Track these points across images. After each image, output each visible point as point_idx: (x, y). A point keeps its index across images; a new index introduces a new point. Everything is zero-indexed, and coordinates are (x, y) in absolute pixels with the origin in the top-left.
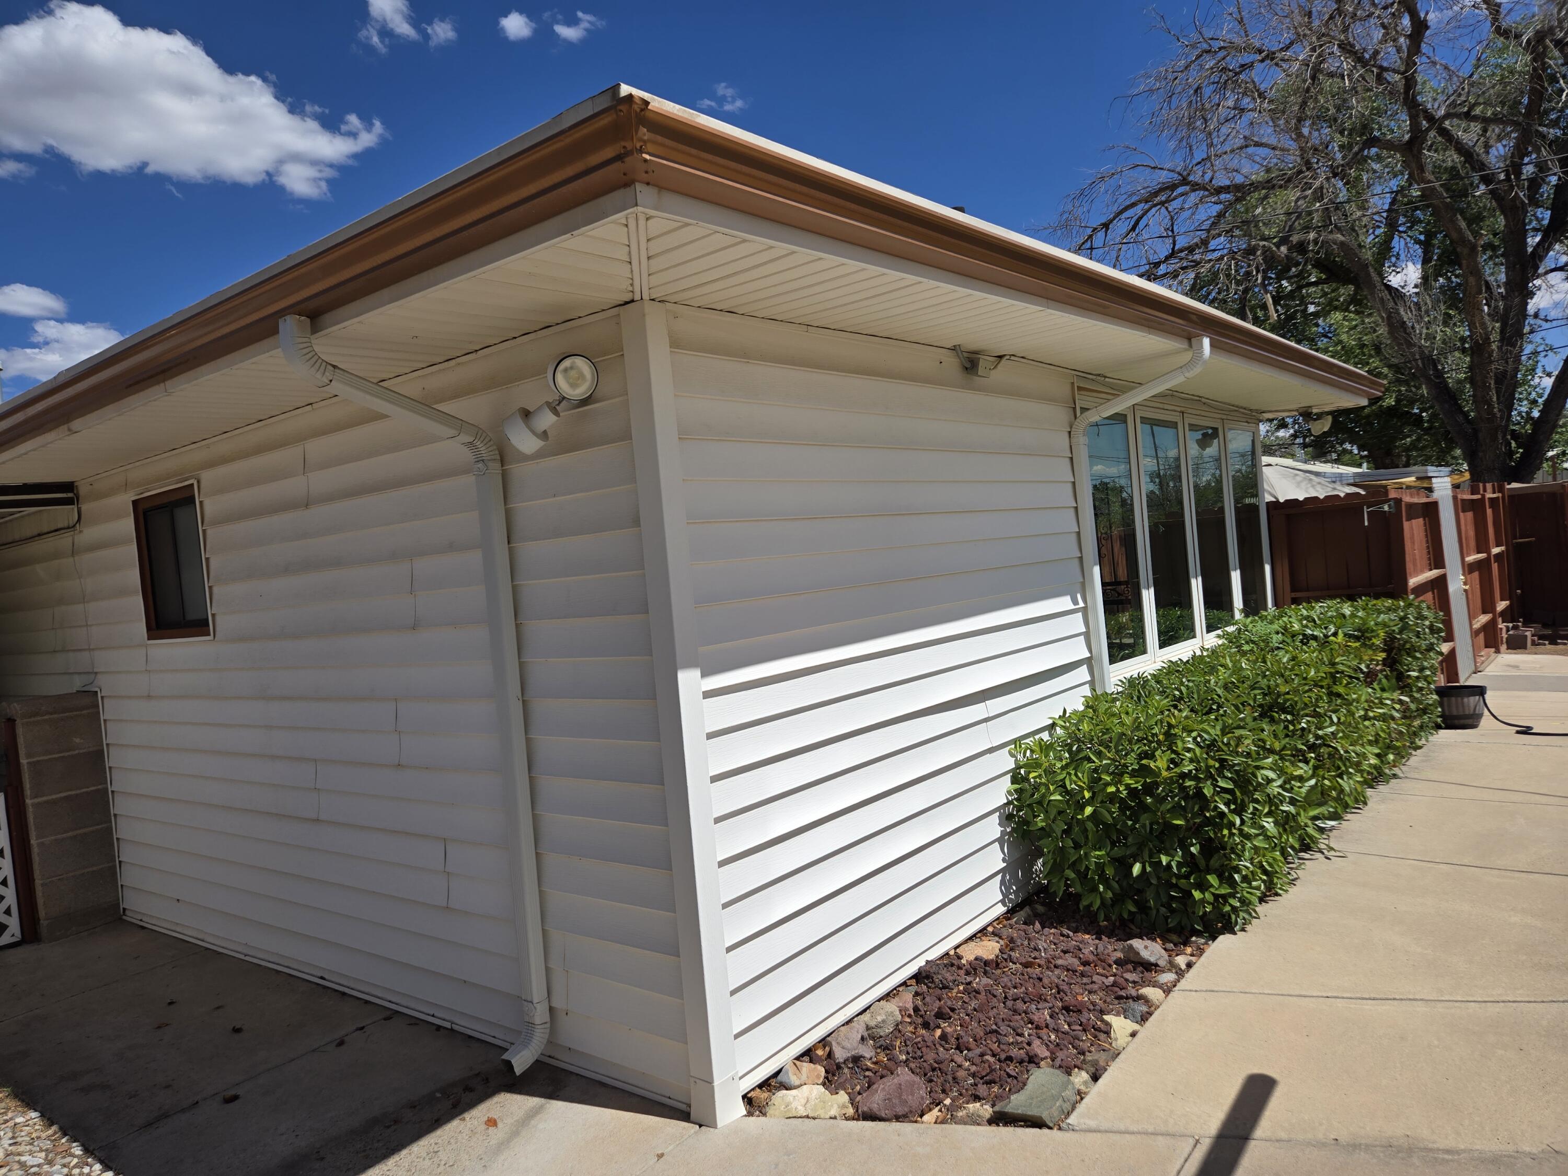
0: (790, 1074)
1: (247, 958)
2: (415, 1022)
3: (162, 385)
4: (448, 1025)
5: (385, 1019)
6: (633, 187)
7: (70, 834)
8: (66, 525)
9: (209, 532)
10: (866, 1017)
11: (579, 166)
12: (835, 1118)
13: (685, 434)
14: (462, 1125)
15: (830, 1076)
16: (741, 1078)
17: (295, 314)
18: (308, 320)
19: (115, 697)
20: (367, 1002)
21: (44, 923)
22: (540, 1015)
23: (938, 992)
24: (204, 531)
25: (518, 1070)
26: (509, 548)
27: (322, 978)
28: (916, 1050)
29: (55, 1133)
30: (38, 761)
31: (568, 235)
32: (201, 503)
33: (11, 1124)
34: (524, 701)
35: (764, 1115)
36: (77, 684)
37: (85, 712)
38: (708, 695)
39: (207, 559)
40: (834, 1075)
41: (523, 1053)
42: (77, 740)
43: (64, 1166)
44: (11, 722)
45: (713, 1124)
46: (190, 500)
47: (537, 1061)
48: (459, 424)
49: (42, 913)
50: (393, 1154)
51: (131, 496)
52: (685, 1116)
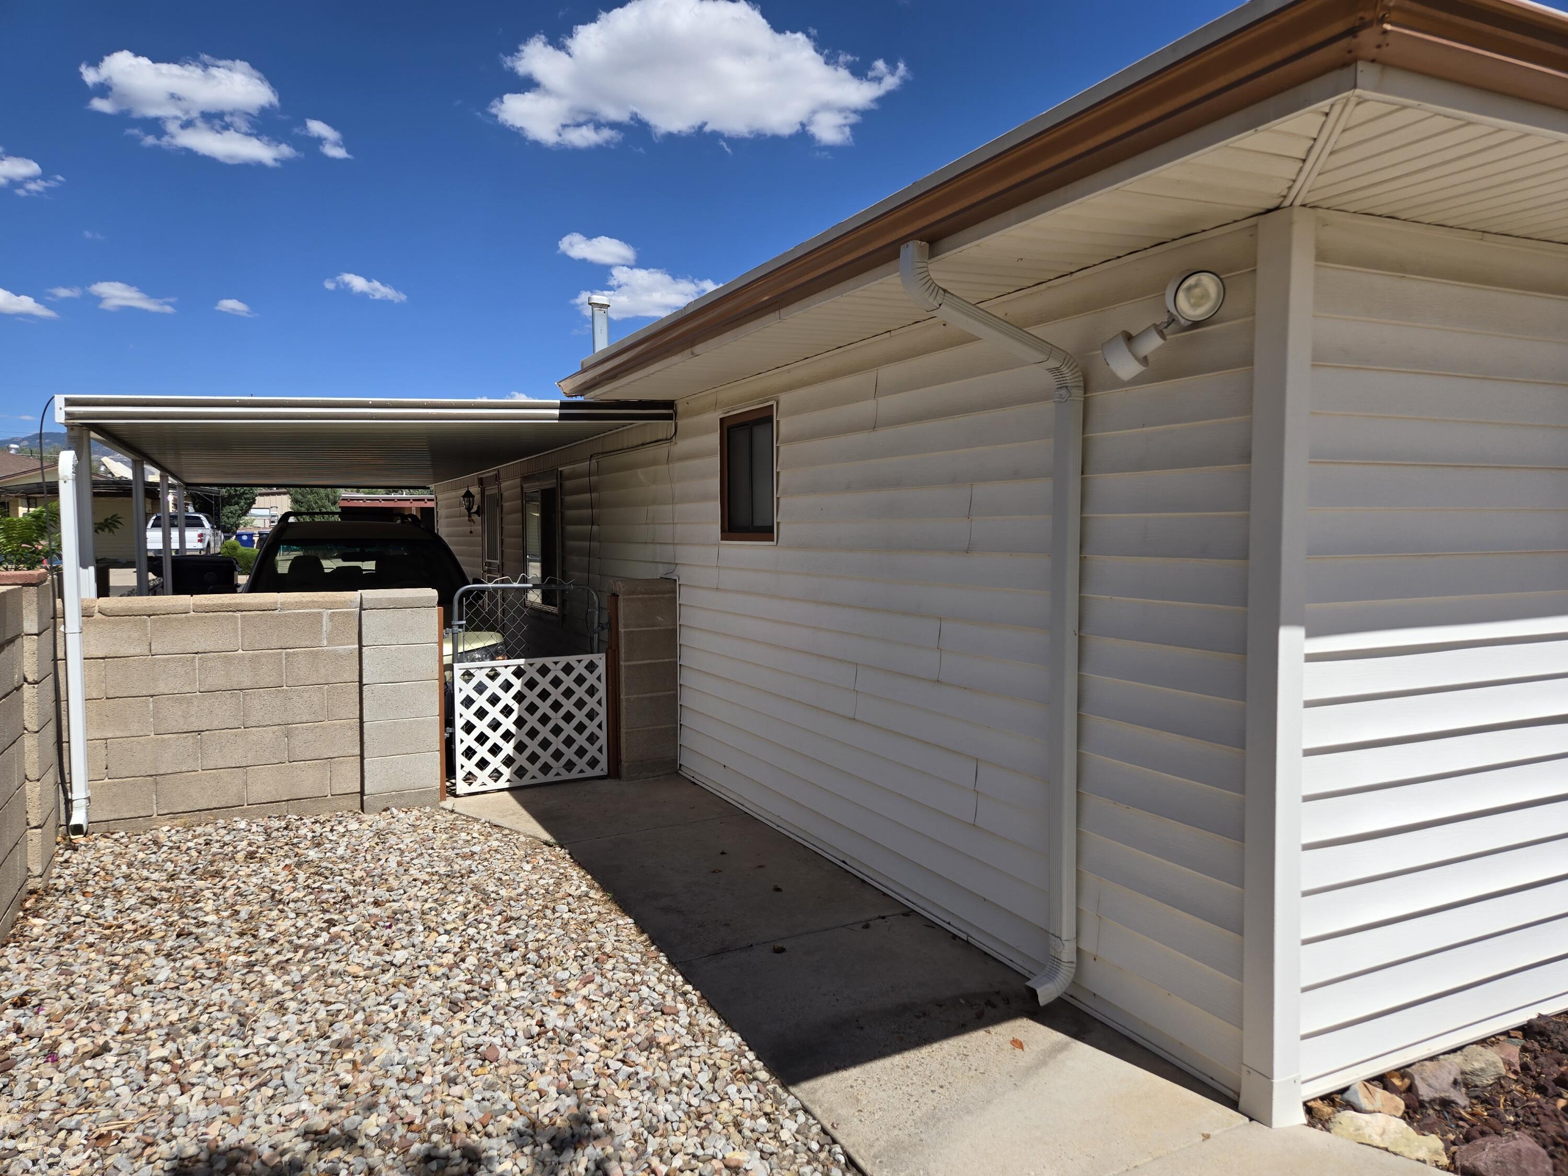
0: (1361, 1096)
1: (778, 829)
2: (932, 925)
3: (777, 312)
4: (964, 937)
5: (904, 915)
6: (1353, 66)
7: (648, 695)
8: (664, 437)
9: (781, 449)
10: (1457, 1058)
11: (1293, 48)
12: (1424, 1162)
13: (1320, 359)
14: (988, 1037)
15: (1411, 1111)
16: (1303, 1082)
17: (917, 239)
18: (928, 245)
19: (691, 586)
20: (885, 894)
21: (624, 764)
22: (1067, 954)
23: (1559, 1055)
24: (778, 448)
25: (1043, 1000)
26: (1082, 479)
27: (844, 862)
28: (1530, 1115)
29: (646, 941)
30: (631, 632)
31: (1252, 131)
32: (778, 422)
33: (614, 923)
34: (1080, 636)
35: (1328, 1130)
36: (661, 571)
37: (666, 595)
38: (1311, 658)
39: (778, 473)
40: (1415, 1112)
41: (1048, 986)
42: (660, 619)
43: (656, 970)
44: (615, 596)
45: (1266, 1121)
46: (769, 419)
47: (1059, 997)
48: (1049, 349)
49: (623, 757)
50: (925, 1044)
51: (718, 415)
52: (1233, 1104)
